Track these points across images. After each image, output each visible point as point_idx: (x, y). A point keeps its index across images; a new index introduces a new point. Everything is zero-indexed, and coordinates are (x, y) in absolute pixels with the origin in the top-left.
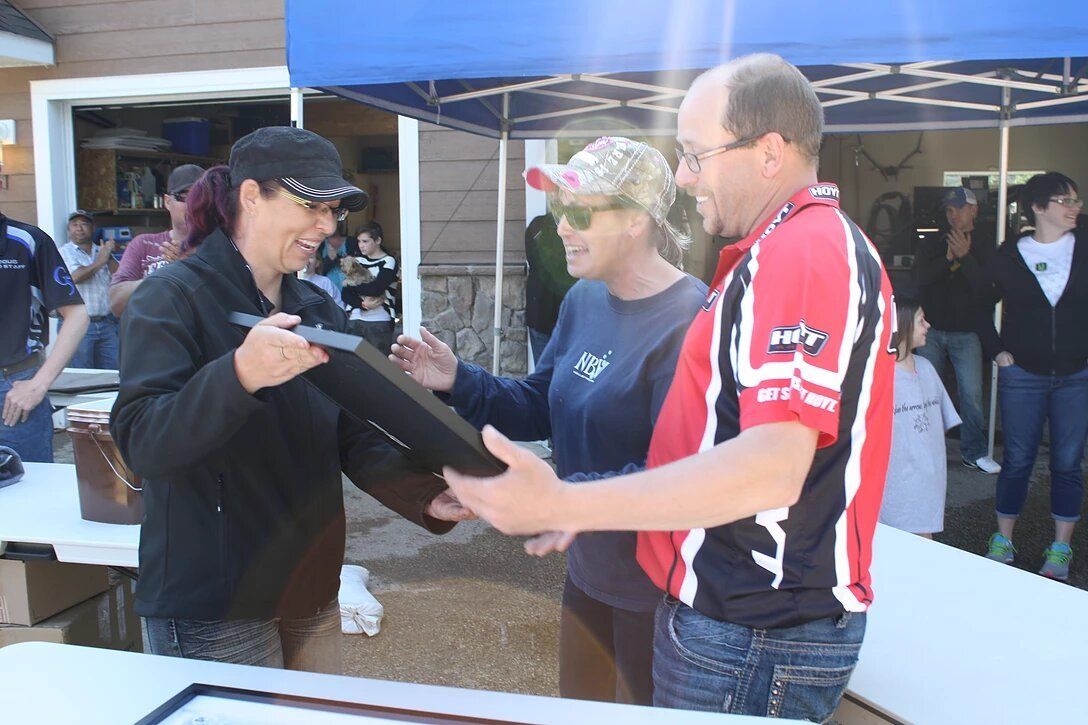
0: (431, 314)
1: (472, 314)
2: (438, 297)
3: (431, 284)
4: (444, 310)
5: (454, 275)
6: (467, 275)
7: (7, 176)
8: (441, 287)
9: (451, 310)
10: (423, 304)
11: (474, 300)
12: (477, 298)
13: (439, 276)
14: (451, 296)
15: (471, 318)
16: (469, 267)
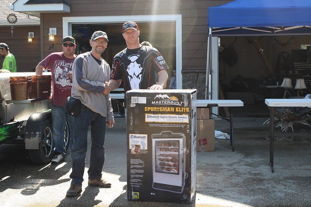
0: (185, 83)
1: (197, 83)
2: (187, 78)
3: (185, 75)
4: (189, 82)
5: (192, 73)
6: (196, 72)
7: (53, 44)
8: (188, 76)
9: (191, 82)
10: (183, 81)
11: (197, 79)
12: (198, 79)
13: (188, 73)
14: (191, 78)
15: (196, 84)
16: (197, 70)
